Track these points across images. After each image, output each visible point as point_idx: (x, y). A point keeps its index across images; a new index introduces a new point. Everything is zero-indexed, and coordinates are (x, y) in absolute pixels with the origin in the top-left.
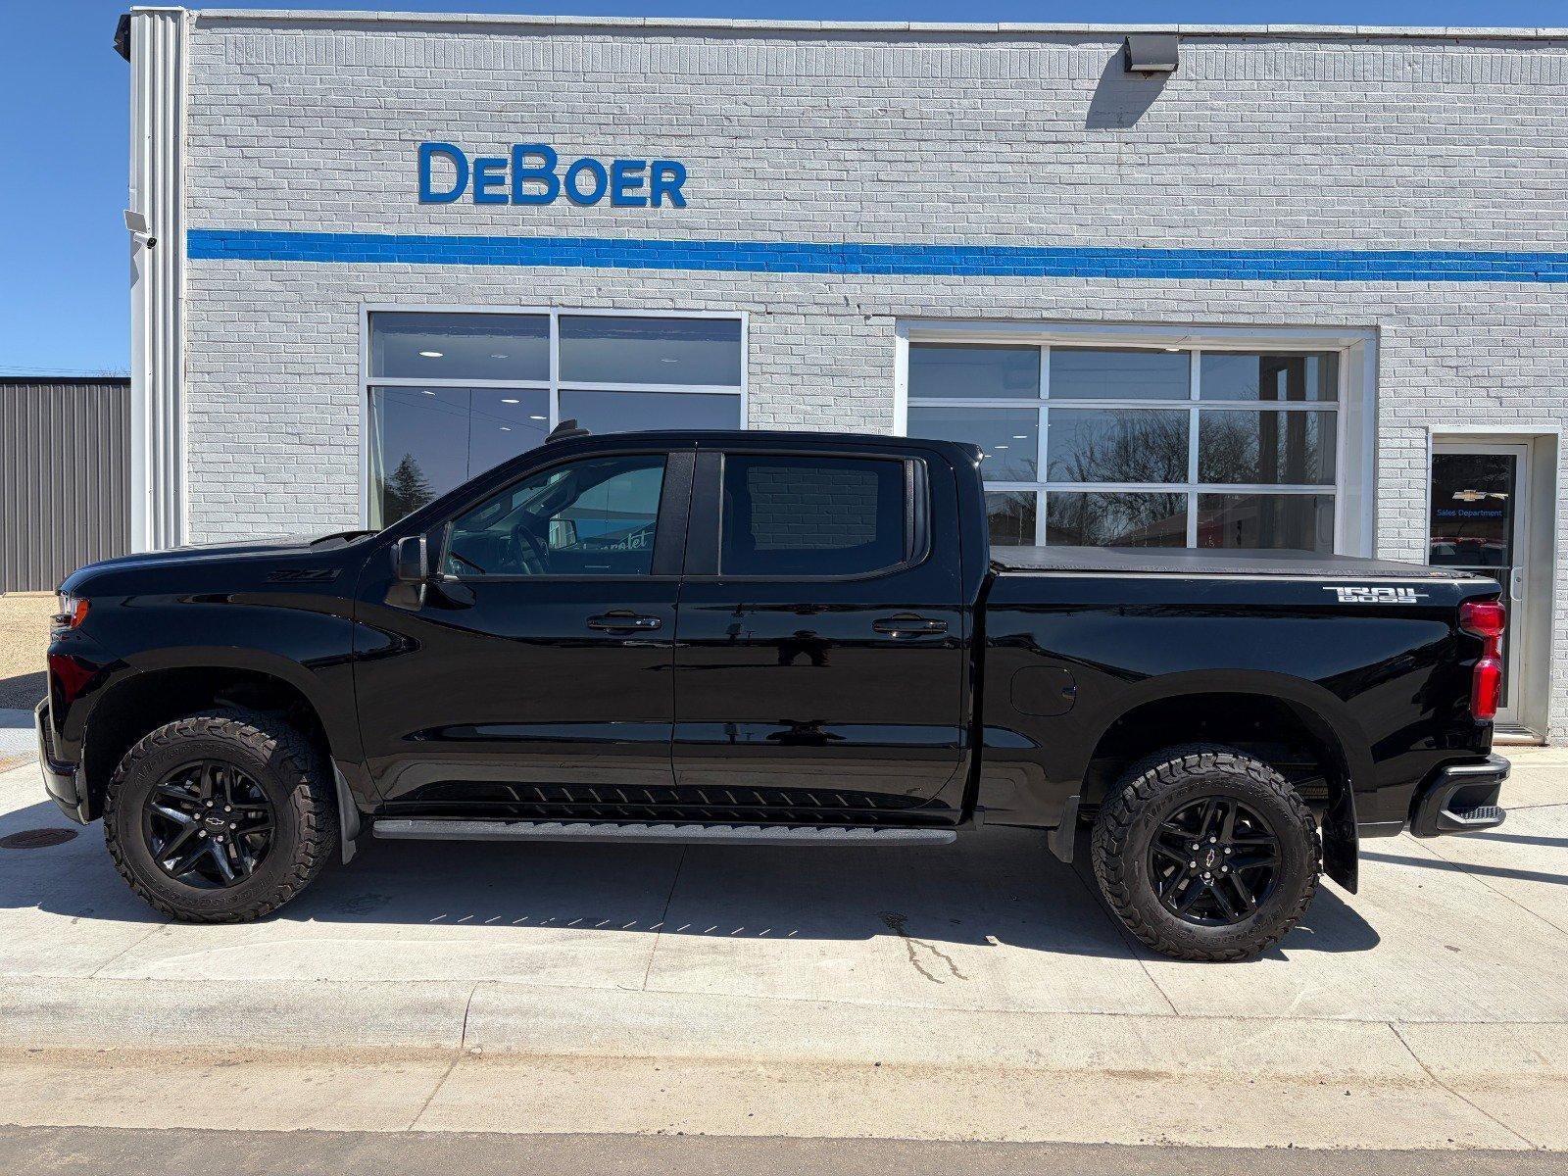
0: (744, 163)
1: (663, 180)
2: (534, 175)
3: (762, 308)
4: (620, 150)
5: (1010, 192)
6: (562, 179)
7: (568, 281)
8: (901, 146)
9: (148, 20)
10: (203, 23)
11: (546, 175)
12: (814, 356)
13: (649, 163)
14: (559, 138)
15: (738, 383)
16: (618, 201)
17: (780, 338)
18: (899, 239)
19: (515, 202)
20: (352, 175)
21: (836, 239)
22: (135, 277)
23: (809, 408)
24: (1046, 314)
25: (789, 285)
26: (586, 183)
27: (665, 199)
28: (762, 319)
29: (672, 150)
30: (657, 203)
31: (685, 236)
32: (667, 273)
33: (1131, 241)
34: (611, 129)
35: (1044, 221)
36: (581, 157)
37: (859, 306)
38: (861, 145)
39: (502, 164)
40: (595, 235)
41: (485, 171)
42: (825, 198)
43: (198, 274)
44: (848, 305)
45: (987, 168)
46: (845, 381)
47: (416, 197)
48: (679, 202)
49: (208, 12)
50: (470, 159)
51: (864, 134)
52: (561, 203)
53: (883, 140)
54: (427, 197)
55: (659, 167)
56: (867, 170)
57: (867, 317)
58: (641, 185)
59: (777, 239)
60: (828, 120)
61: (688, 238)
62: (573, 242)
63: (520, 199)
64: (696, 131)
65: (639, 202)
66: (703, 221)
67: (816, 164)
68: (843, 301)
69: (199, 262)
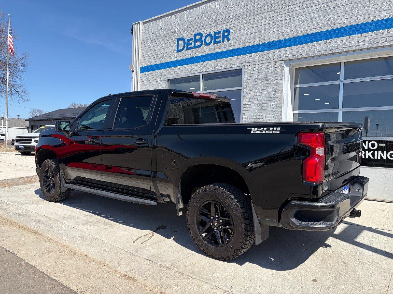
0: (245, 25)
1: (225, 35)
2: (198, 41)
3: (248, 64)
4: (216, 30)
5: (322, 13)
6: (203, 40)
7: (204, 65)
8: (287, 8)
9: (135, 25)
10: (144, 23)
11: (200, 40)
12: (261, 76)
13: (222, 31)
14: (203, 30)
15: (241, 86)
16: (215, 43)
17: (253, 72)
18: (286, 37)
19: (194, 48)
20: (166, 49)
21: (268, 41)
22: (132, 78)
23: (259, 91)
24: (334, 51)
25: (256, 56)
26: (208, 40)
27: (225, 40)
28: (248, 67)
29: (228, 26)
30: (223, 41)
31: (230, 48)
32: (225, 59)
33: (367, 19)
34: (214, 25)
35: (334, 20)
36: (207, 34)
37: (274, 59)
38: (276, 11)
39: (191, 39)
40: (210, 52)
41: (189, 42)
42: (265, 30)
43: (142, 76)
44: (270, 59)
45: (314, 8)
46: (269, 82)
47: (176, 51)
48: (228, 40)
49: (145, 21)
50: (186, 40)
51: (276, 8)
52: (203, 46)
53: (282, 8)
54: (178, 51)
55: (224, 32)
56: (277, 18)
57: (276, 62)
58: (220, 38)
59: (252, 44)
60: (266, 7)
61: (230, 49)
62: (205, 55)
63: (195, 47)
64: (233, 20)
65: (219, 42)
66: (234, 44)
67: (263, 20)
68: (269, 59)
69: (142, 74)
